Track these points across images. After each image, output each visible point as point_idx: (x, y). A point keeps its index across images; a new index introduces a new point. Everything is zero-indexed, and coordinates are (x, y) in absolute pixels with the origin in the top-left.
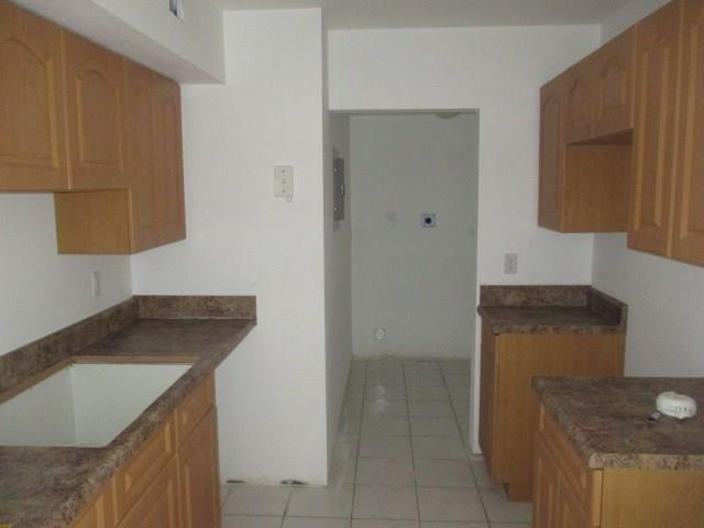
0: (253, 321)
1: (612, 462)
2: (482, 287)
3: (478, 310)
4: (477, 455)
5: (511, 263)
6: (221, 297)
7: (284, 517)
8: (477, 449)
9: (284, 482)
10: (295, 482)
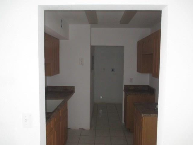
0: (74, 92)
1: (146, 116)
2: (125, 85)
3: (124, 91)
4: (123, 124)
5: (131, 80)
6: (67, 87)
7: (80, 135)
8: (123, 122)
9: (80, 129)
10: (82, 129)
